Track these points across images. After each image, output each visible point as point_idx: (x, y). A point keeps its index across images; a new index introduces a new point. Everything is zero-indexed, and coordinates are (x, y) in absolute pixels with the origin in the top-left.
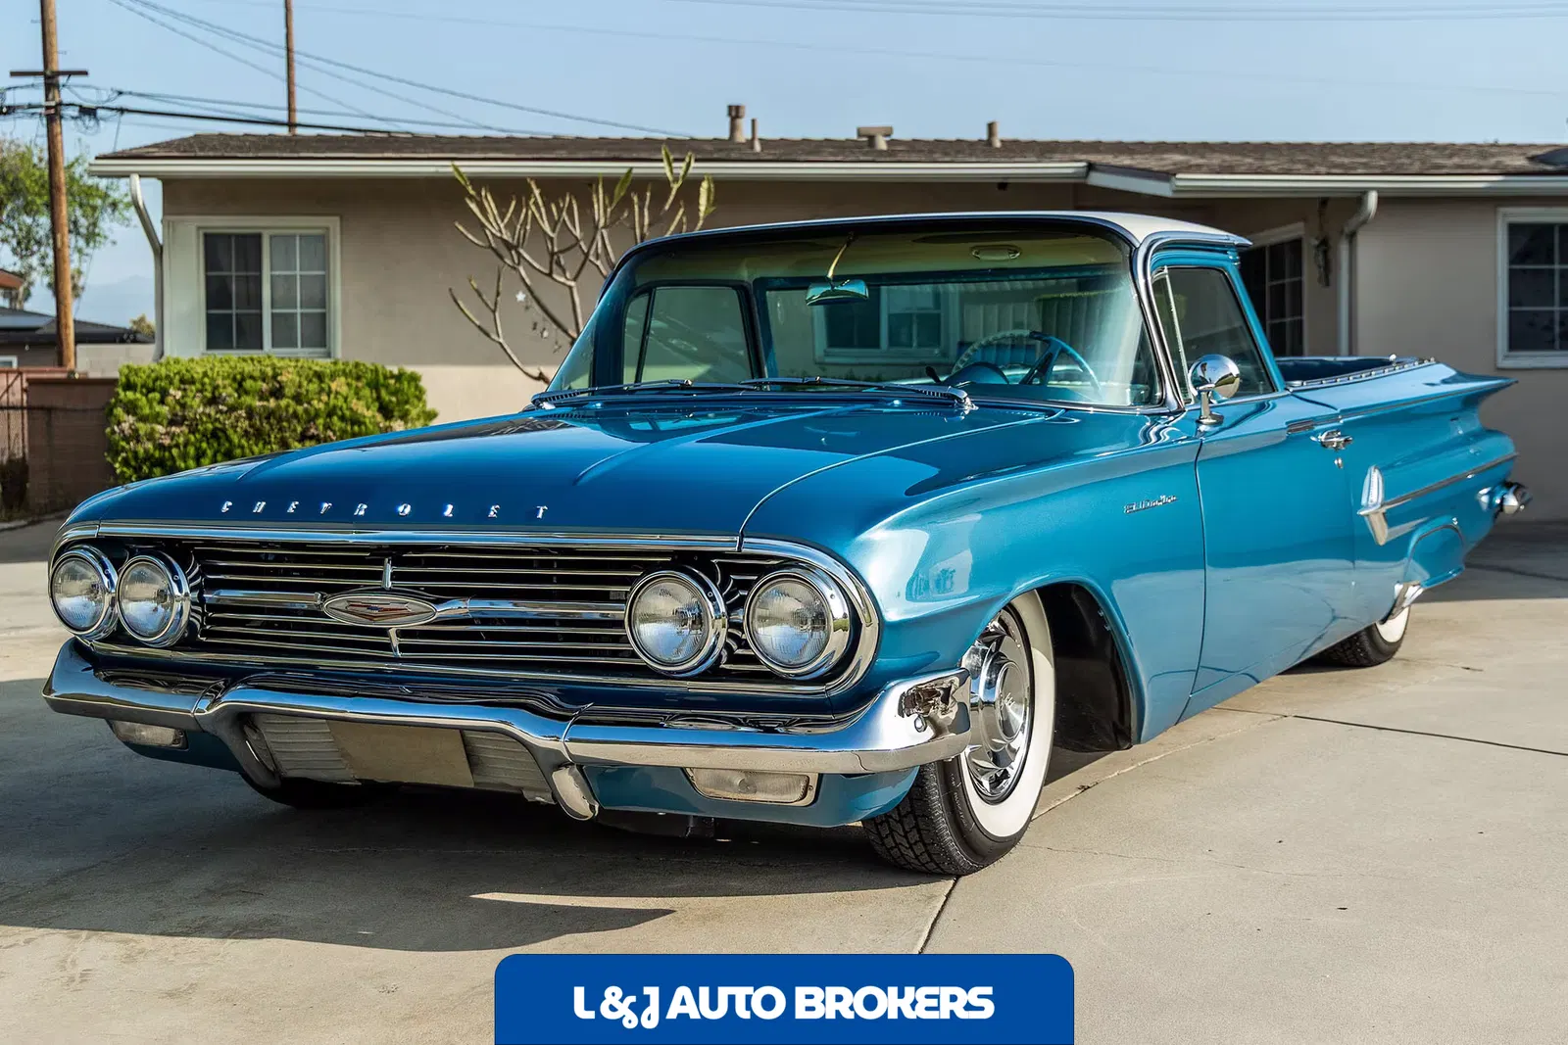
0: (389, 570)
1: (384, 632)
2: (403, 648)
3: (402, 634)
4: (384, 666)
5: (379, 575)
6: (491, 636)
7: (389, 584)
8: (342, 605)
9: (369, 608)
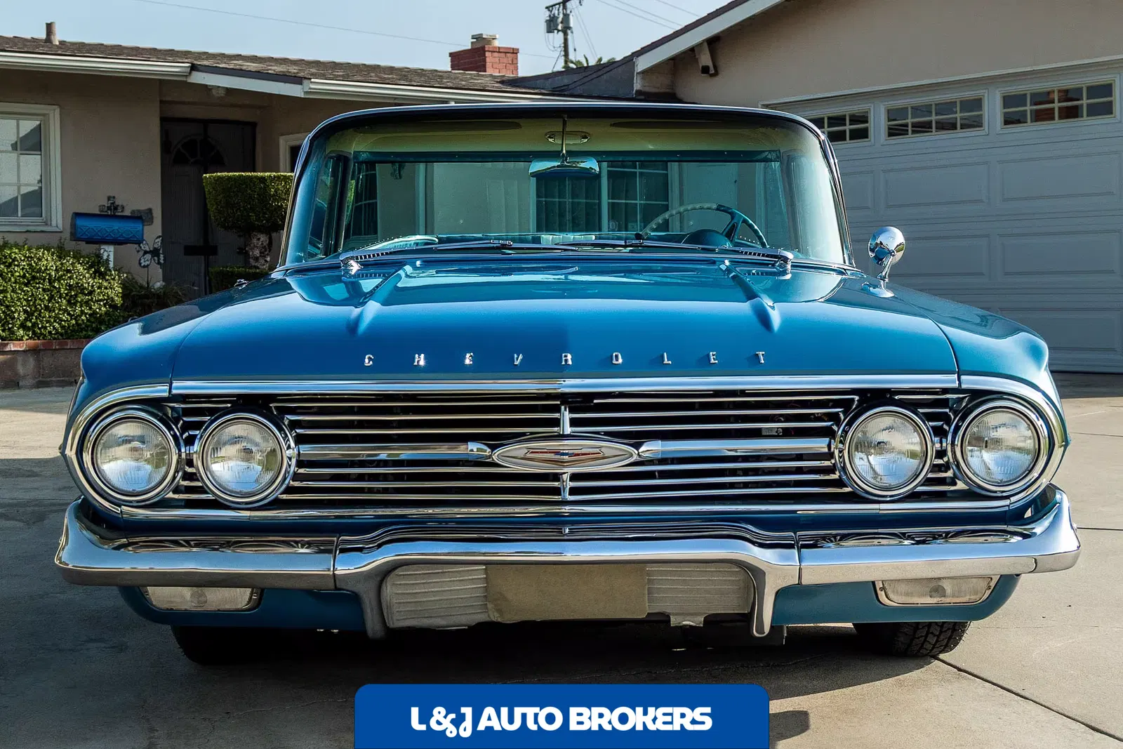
0: (566, 416)
1: (556, 477)
2: (573, 491)
3: (574, 477)
4: (555, 509)
5: (556, 422)
6: (664, 474)
7: (568, 430)
8: (521, 453)
9: (557, 453)
